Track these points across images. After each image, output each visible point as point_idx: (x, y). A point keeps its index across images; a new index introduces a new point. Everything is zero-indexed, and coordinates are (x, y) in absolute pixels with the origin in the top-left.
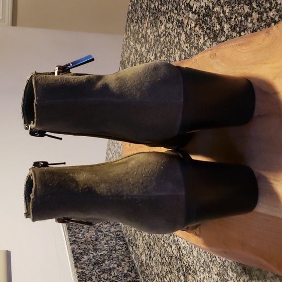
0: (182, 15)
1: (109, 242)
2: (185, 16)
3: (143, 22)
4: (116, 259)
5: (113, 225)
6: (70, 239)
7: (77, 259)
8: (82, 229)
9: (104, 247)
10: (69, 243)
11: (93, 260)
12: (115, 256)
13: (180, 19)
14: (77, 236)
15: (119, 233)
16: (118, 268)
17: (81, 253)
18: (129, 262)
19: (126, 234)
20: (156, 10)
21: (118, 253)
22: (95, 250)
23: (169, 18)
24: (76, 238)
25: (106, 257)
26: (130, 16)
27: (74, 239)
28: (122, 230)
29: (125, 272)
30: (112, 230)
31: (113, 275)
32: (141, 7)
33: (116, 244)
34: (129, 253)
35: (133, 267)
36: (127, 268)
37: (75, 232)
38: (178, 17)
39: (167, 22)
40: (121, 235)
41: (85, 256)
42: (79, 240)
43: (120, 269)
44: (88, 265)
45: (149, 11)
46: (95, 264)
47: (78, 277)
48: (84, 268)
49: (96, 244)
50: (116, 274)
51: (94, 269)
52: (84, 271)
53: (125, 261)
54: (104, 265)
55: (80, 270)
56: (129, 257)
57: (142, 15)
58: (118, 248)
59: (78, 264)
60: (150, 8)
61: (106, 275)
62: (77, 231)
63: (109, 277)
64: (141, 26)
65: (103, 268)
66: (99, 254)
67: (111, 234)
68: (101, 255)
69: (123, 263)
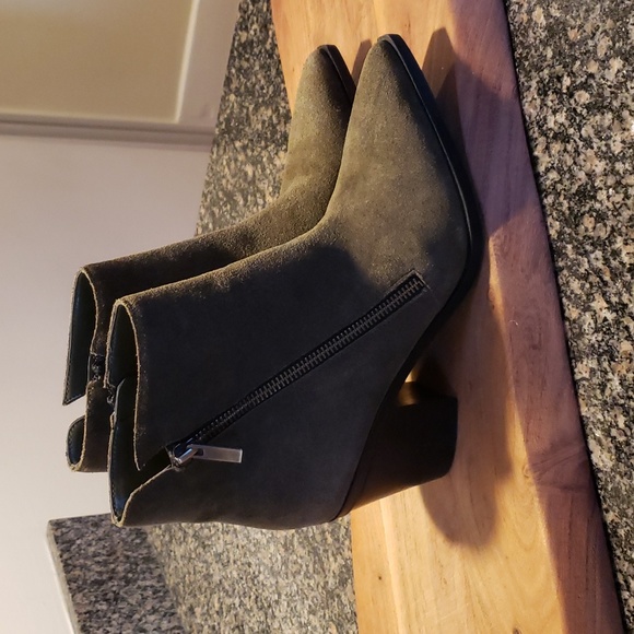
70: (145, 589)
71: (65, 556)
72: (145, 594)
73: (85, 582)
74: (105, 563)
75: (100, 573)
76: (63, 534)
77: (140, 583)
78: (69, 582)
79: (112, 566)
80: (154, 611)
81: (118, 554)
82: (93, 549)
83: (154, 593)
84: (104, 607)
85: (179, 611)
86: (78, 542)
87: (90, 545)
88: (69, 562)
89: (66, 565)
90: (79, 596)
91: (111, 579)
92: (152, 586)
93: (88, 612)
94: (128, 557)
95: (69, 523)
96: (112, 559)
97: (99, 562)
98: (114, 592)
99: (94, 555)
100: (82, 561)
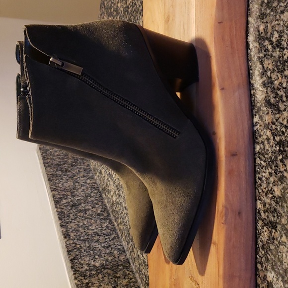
1: (85, 190)
4: (91, 203)
5: (89, 178)
6: (50, 187)
7: (57, 202)
8: (61, 181)
9: (80, 194)
10: (50, 190)
11: (71, 203)
12: (90, 200)
14: (57, 185)
15: (94, 184)
16: (92, 209)
17: (60, 198)
18: (102, 205)
19: (100, 185)
21: (93, 199)
22: (73, 196)
24: (56, 187)
25: (82, 201)
28: (97, 182)
29: (99, 212)
30: (88, 181)
31: (88, 214)
33: (92, 192)
34: (102, 199)
35: (105, 208)
36: (100, 210)
37: (55, 183)
40: (96, 186)
41: (64, 200)
42: (59, 189)
43: (94, 210)
44: (66, 206)
46: (73, 206)
47: (58, 215)
48: (63, 209)
49: (74, 192)
50: (91, 213)
51: (71, 209)
53: (98, 204)
54: (80, 206)
55: (60, 210)
56: (103, 202)
58: (92, 195)
59: (57, 205)
62: (57, 181)
63: (84, 215)
65: (79, 208)
66: (76, 199)
67: (87, 185)
68: (78, 200)
69: (97, 206)
70: (81, 169)
71: (44, 155)
72: (80, 170)
73: (52, 164)
74: (63, 159)
75: (60, 162)
77: (78, 166)
78: (44, 163)
79: (66, 160)
80: (84, 176)
81: (69, 156)
82: (57, 153)
83: (84, 170)
84: (60, 173)
85: (95, 177)
86: (51, 150)
87: (56, 152)
88: (46, 157)
89: (44, 158)
90: (48, 169)
91: (64, 164)
92: (84, 168)
93: (52, 174)
94: (74, 157)
96: (66, 157)
97: (60, 158)
98: (66, 169)
99: (58, 155)
100: (52, 157)
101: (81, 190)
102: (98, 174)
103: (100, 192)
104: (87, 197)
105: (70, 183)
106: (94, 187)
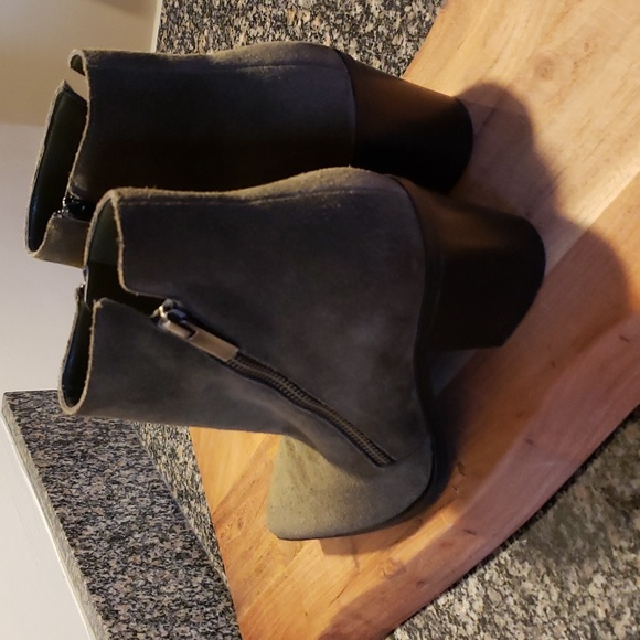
0: (283, 6)
1: (138, 500)
2: (289, 6)
3: (196, 39)
4: (156, 529)
5: (142, 471)
6: (52, 498)
7: (72, 532)
8: (76, 481)
9: (127, 510)
10: (50, 506)
11: (108, 532)
12: (152, 523)
13: (280, 13)
14: (67, 491)
15: (156, 484)
16: (161, 545)
17: (80, 523)
18: (183, 533)
19: (171, 484)
20: (225, 9)
21: (160, 519)
22: (110, 516)
23: (255, 18)
24: (65, 495)
25: (134, 527)
26: (165, 36)
27: (62, 497)
28: (163, 478)
29: (178, 550)
30: (142, 478)
31: (153, 556)
32: (191, 11)
33: (153, 503)
34: (182, 517)
35: (192, 540)
36: (181, 544)
37: (62, 486)
38: (274, 11)
39: (251, 26)
40: (162, 488)
41: (89, 527)
42: (73, 500)
43: (167, 545)
44: (97, 542)
45: (210, 15)
46: (111, 540)
47: (80, 563)
48: (89, 548)
49: (111, 505)
50: (159, 555)
51: (111, 547)
52: (91, 552)
53: (174, 532)
54: (132, 540)
55: (82, 552)
56: (184, 526)
57: (193, 27)
58: (156, 509)
59: (75, 540)
60: (211, 10)
61: (138, 558)
62: (66, 483)
63: (145, 560)
64: (191, 48)
65: (130, 545)
66: (119, 522)
67: (140, 487)
68: (123, 523)
69: (171, 536)
70: (118, 449)
71: (23, 421)
72: (118, 453)
73: (47, 442)
74: (71, 428)
75: (66, 436)
76: (20, 403)
77: (111, 444)
78: (27, 442)
79: (79, 430)
80: (129, 467)
81: (85, 421)
82: (56, 416)
83: (128, 453)
84: (71, 463)
85: (158, 467)
86: (39, 410)
87: (52, 413)
88: (28, 425)
89: (24, 428)
90: (40, 454)
91: (77, 440)
92: (126, 447)
93: (51, 466)
94: (98, 424)
95: (28, 395)
96: (78, 424)
97: (63, 427)
98: (82, 451)
99: (58, 421)
100: (44, 425)
101: (127, 500)
102: (164, 459)
103: (174, 502)
104: (145, 515)
105: (98, 487)
106: (157, 491)
